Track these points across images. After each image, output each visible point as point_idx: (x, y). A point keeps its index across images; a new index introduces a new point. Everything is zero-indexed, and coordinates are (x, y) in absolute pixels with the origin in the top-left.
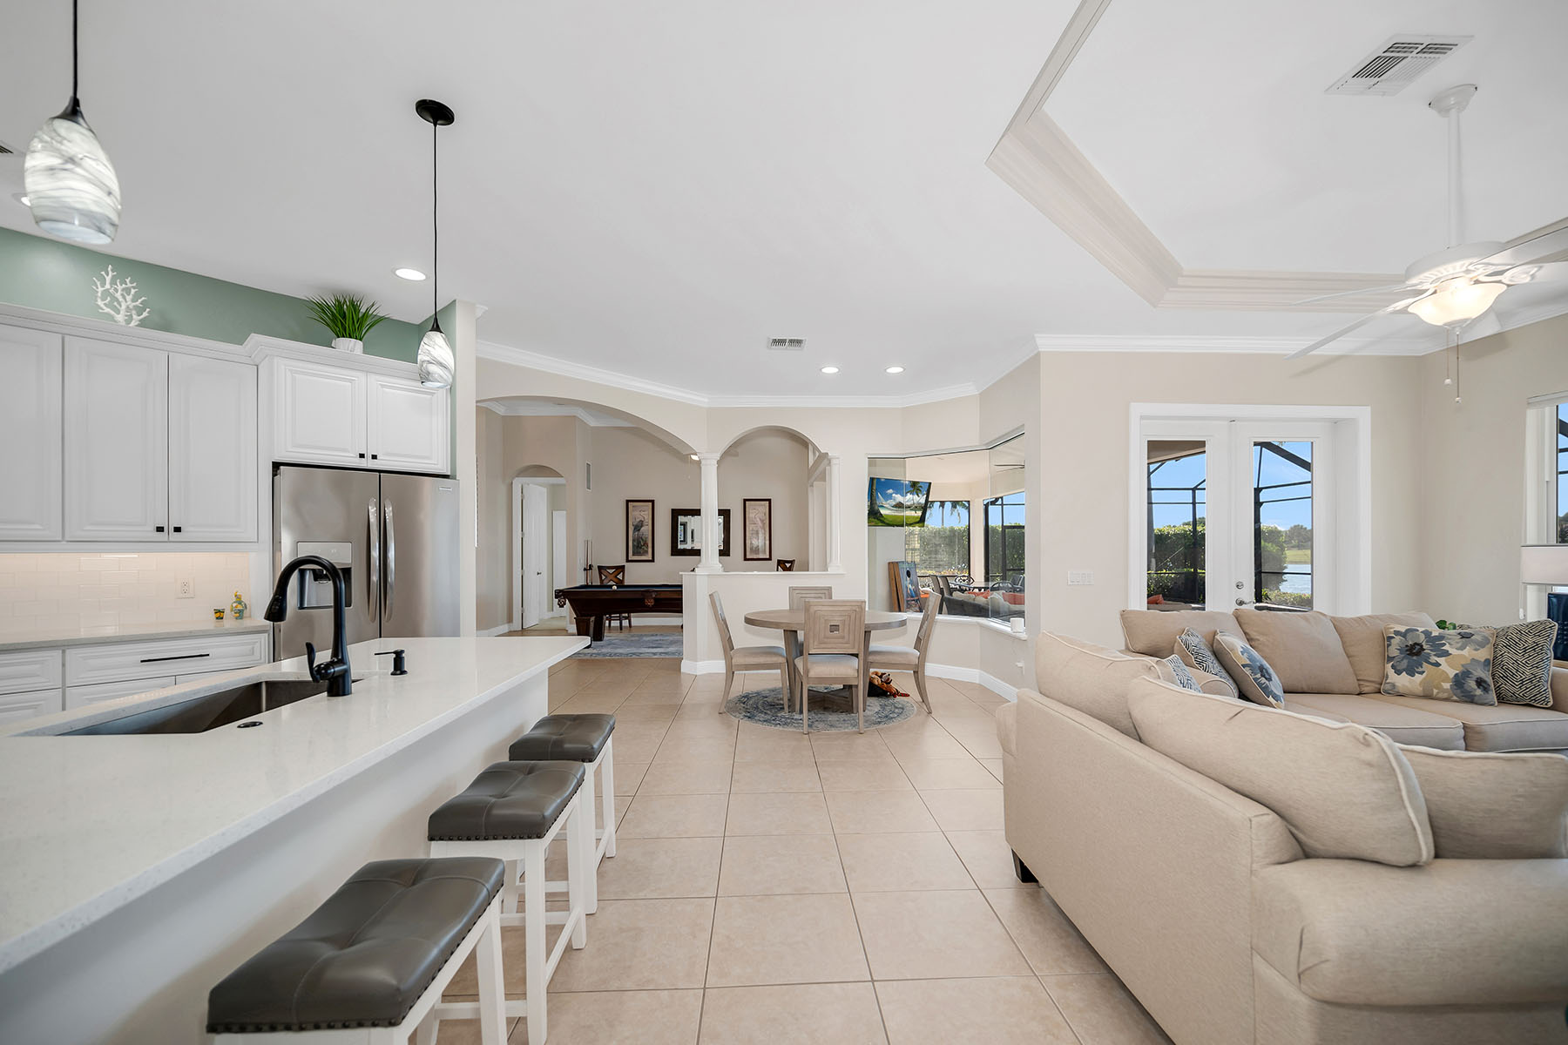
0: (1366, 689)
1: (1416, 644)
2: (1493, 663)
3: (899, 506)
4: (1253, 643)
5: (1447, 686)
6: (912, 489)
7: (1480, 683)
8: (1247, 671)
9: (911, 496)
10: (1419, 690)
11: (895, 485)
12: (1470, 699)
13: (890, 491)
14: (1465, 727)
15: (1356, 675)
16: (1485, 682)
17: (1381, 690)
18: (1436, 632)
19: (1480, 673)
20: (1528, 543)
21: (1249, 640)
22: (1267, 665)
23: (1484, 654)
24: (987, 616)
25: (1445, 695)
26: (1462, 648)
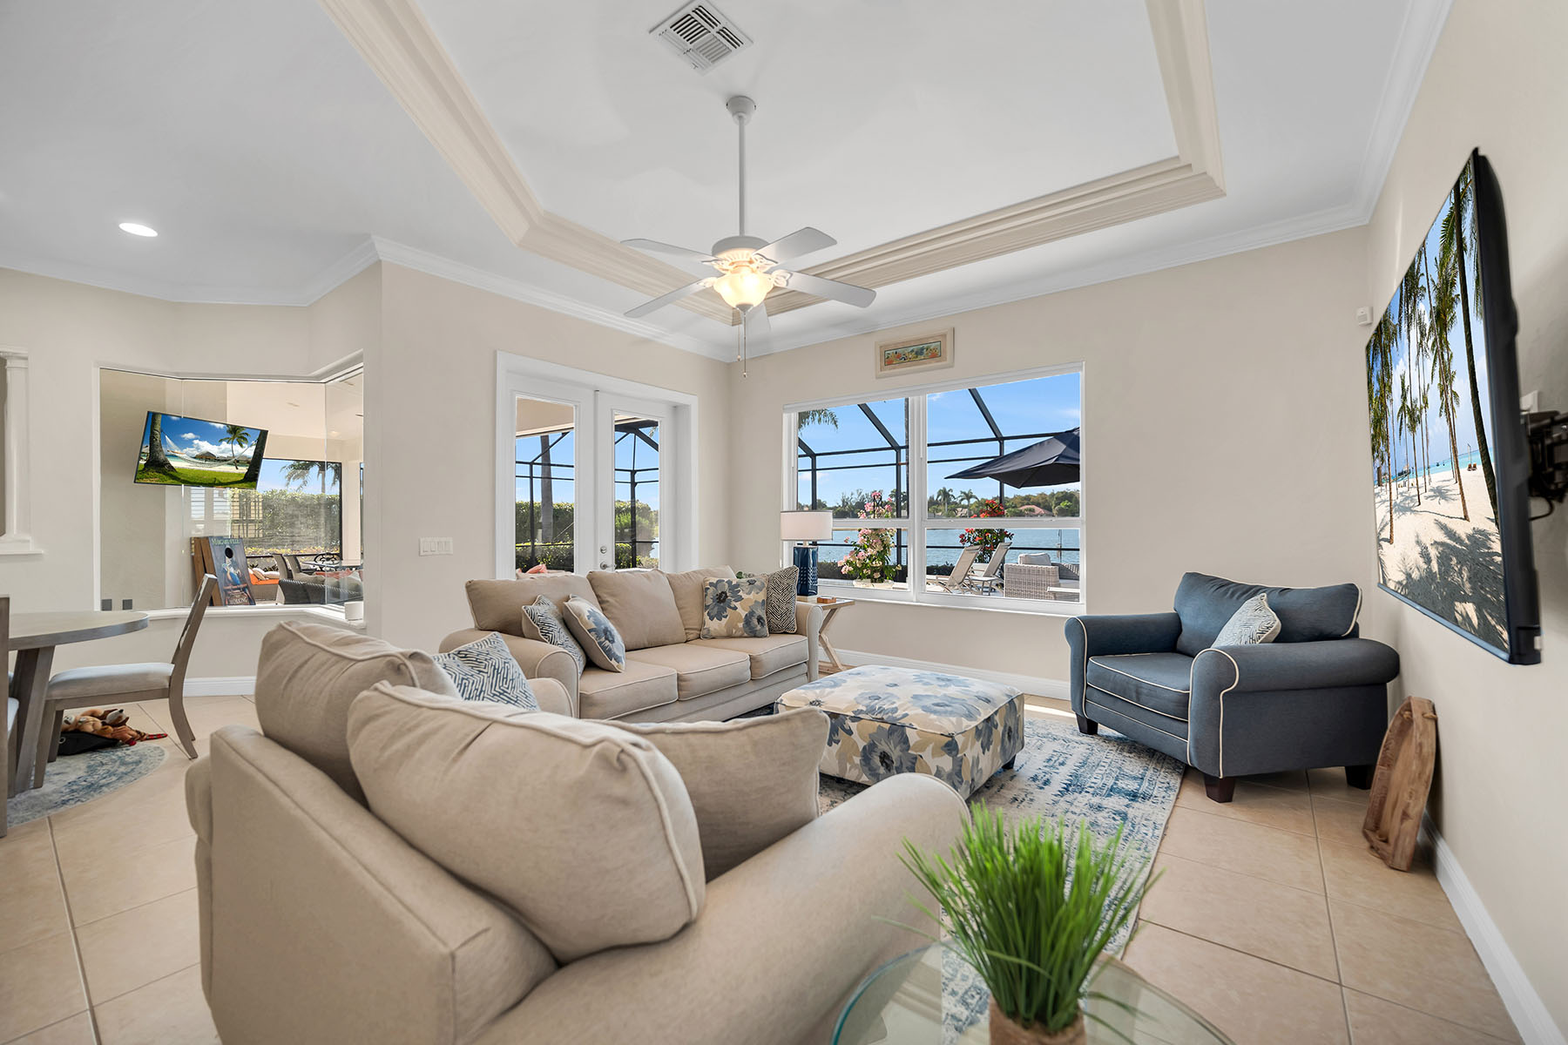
0: (691, 637)
1: (723, 592)
2: (767, 603)
3: (208, 457)
4: (604, 606)
5: (741, 625)
6: (231, 436)
7: (760, 619)
8: (593, 636)
9: (229, 446)
10: (724, 632)
11: (201, 428)
12: (754, 634)
13: (190, 436)
14: (751, 658)
15: (684, 625)
16: (762, 618)
17: (702, 636)
18: (735, 581)
19: (761, 612)
20: (785, 510)
21: (601, 602)
22: (611, 626)
23: (762, 596)
24: (322, 602)
25: (739, 633)
26: (749, 593)
